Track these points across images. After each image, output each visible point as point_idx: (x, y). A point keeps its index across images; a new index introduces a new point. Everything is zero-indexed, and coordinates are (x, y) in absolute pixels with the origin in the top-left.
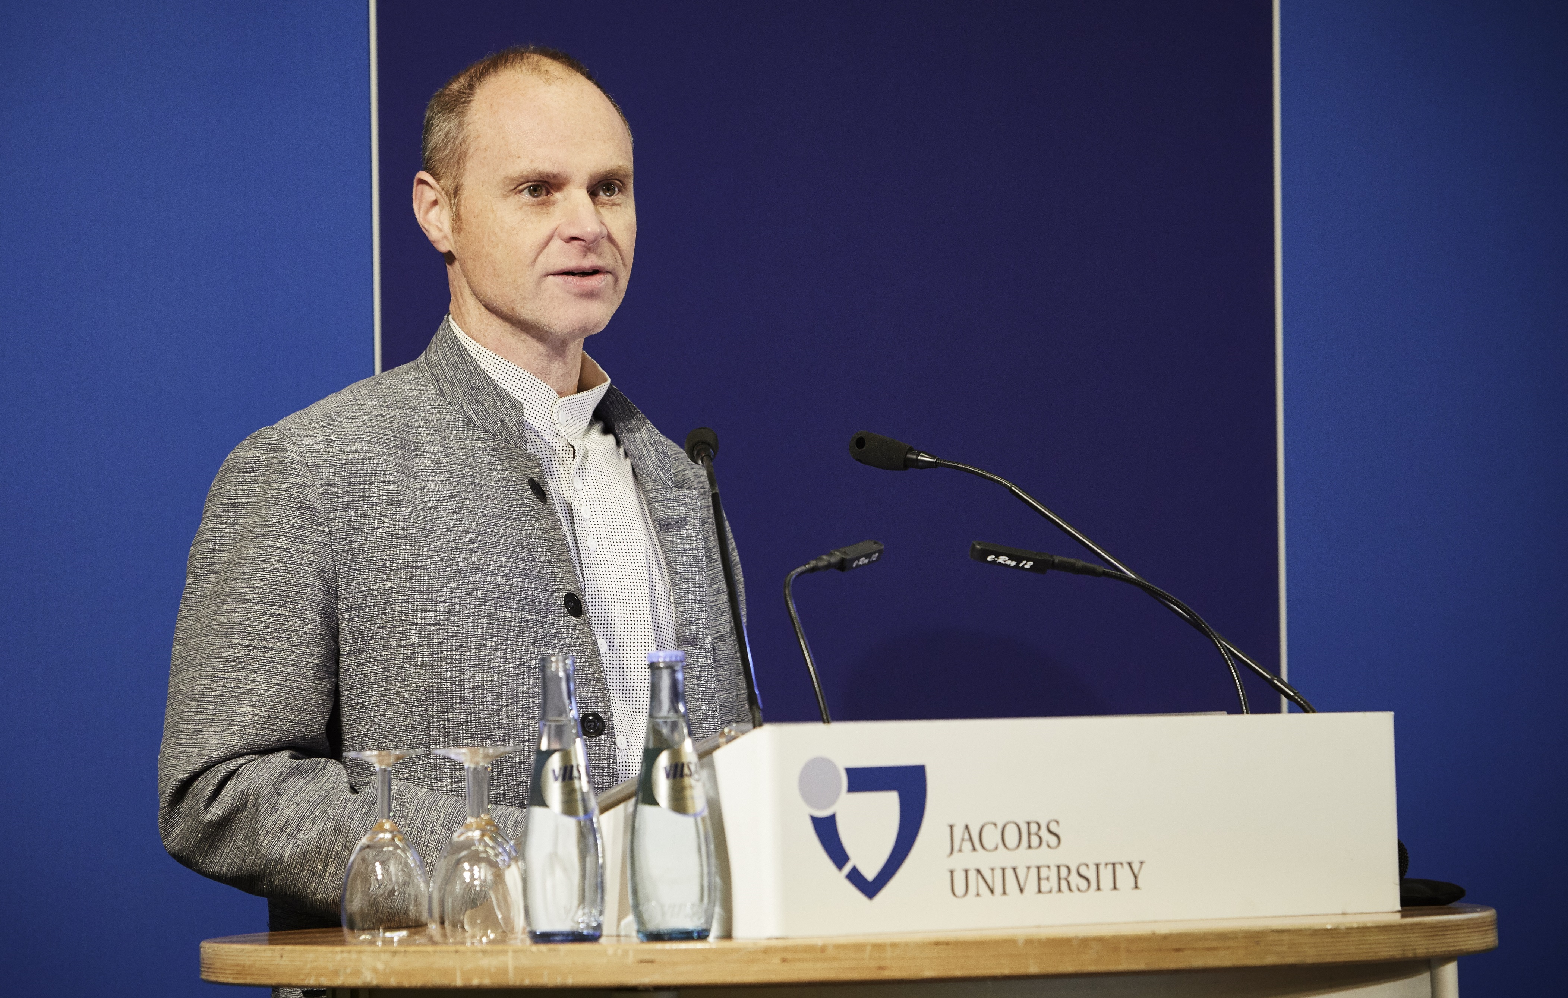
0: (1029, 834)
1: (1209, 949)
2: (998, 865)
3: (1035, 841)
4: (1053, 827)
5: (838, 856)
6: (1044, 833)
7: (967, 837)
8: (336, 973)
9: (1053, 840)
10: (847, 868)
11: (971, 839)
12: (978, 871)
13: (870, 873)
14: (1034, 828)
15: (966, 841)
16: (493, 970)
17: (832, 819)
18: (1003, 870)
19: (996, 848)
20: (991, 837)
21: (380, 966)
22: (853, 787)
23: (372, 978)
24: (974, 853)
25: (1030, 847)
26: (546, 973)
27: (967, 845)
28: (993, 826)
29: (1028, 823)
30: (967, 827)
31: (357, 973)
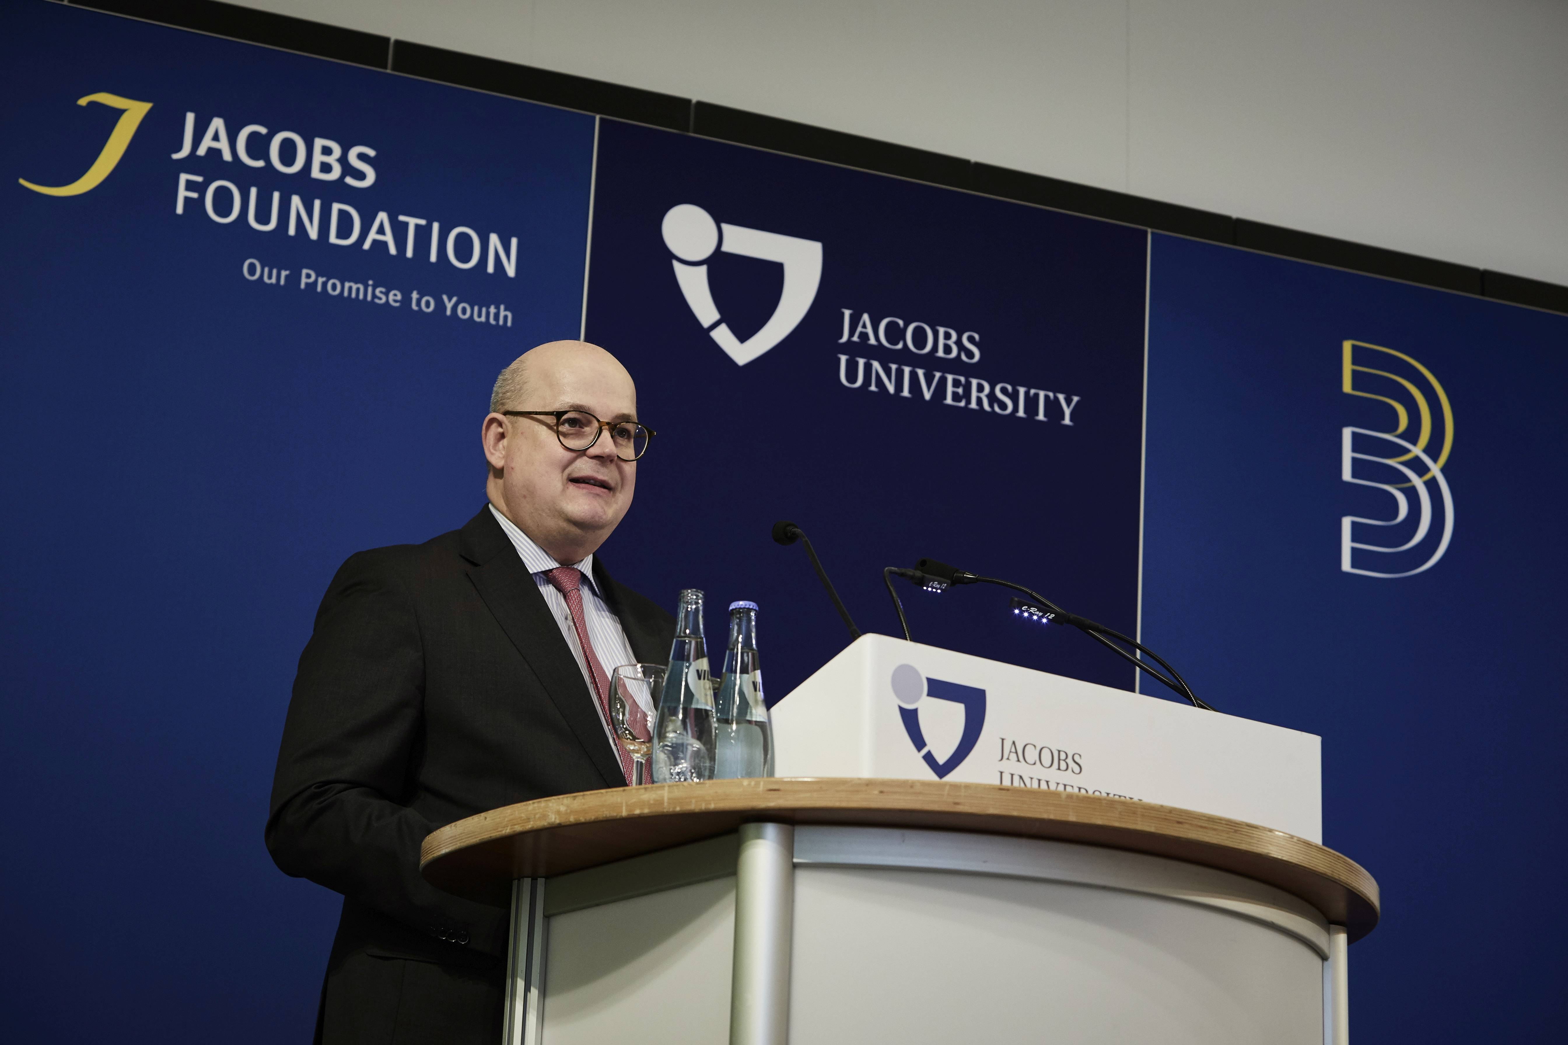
0: (1059, 760)
1: (1201, 827)
2: (1036, 777)
3: (1063, 766)
4: (1077, 758)
5: (919, 741)
6: (1070, 760)
7: (1013, 750)
8: (528, 820)
9: (1077, 769)
10: (924, 751)
11: (1016, 753)
12: (1021, 777)
13: (941, 758)
14: (1063, 756)
15: (1013, 752)
16: (652, 802)
17: (915, 711)
18: (1039, 780)
19: (1035, 764)
20: (1032, 755)
21: (563, 809)
22: (930, 694)
23: (555, 819)
24: (1018, 763)
25: (1059, 769)
26: (693, 801)
27: (1013, 757)
28: (1033, 747)
29: (1059, 751)
30: (1014, 743)
31: (544, 816)
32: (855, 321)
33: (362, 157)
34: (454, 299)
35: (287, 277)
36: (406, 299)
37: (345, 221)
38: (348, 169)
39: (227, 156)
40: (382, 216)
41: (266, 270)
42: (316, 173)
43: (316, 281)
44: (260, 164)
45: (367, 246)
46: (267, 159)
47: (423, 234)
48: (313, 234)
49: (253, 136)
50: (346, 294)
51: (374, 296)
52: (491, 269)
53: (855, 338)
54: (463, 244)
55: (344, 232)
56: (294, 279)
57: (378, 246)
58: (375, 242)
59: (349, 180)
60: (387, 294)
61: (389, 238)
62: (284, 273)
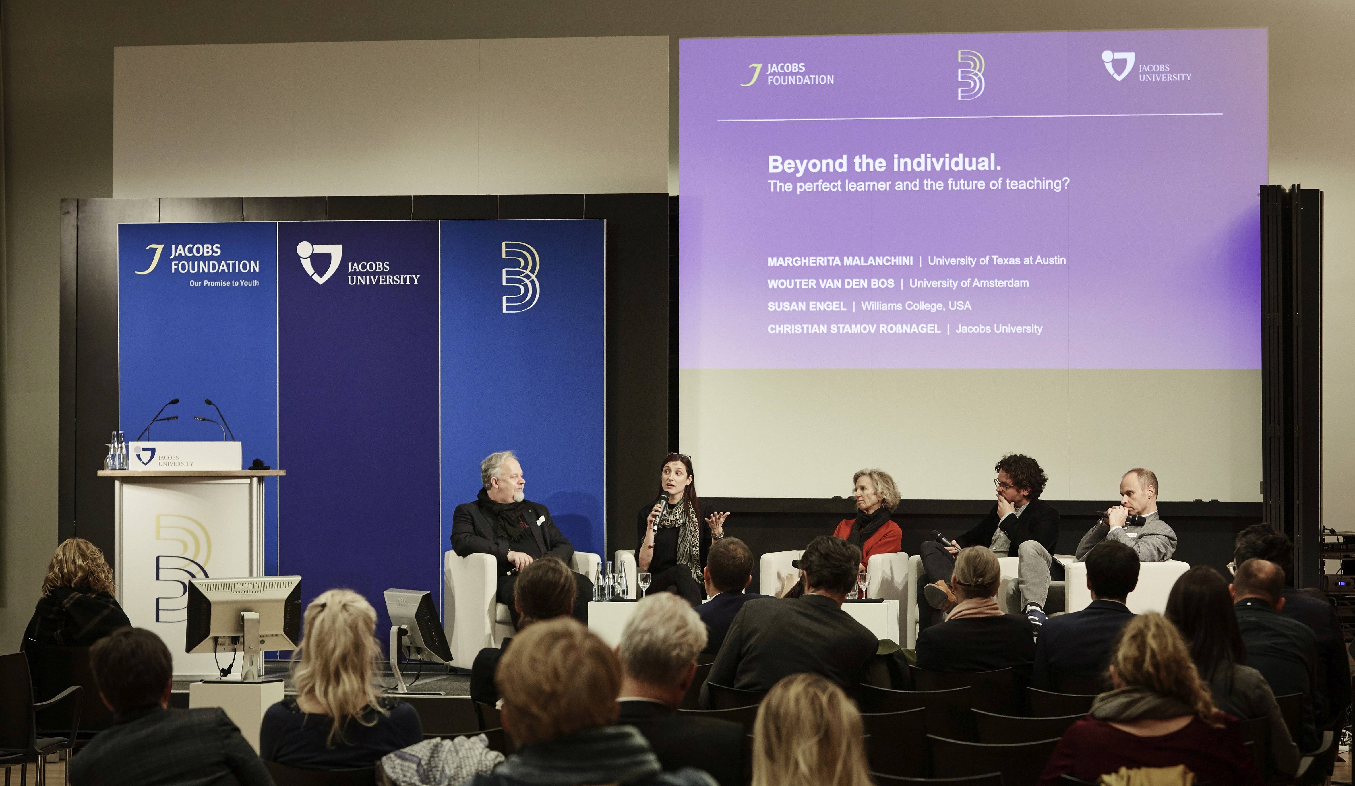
13: (146, 462)
32: (352, 265)
33: (217, 247)
34: (243, 281)
35: (201, 284)
36: (231, 284)
37: (214, 265)
38: (214, 252)
39: (183, 255)
40: (223, 262)
41: (196, 283)
42: (206, 254)
43: (208, 283)
44: (192, 255)
45: (220, 271)
46: (193, 253)
47: (234, 265)
48: (206, 271)
49: (189, 248)
50: (216, 285)
51: (223, 284)
52: (252, 271)
53: (353, 271)
54: (245, 265)
55: (214, 269)
56: (203, 284)
57: (223, 270)
58: (222, 270)
59: (214, 254)
60: (226, 283)
61: (225, 268)
62: (200, 283)
